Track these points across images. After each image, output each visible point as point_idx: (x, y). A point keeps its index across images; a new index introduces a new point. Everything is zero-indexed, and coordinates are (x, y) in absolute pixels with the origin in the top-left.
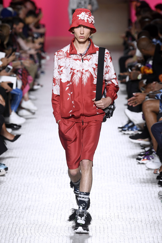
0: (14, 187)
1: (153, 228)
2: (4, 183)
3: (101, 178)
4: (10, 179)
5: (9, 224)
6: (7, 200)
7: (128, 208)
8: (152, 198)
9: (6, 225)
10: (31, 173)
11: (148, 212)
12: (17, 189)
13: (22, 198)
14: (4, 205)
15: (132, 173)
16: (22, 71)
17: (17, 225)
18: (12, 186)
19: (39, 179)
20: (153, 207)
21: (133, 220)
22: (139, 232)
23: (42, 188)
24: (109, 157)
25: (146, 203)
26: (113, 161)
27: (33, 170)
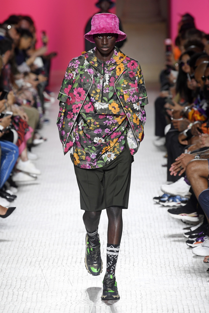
0: (7, 281)
3: (129, 269)
7: (168, 311)
8: (201, 297)
10: (31, 262)
12: (11, 285)
13: (17, 298)
15: (174, 262)
16: (19, 120)
18: (3, 280)
19: (42, 270)
23: (46, 284)
24: (141, 239)
25: (192, 304)
26: (145, 245)
27: (33, 258)
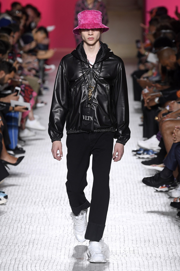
0: (16, 217)
1: (173, 265)
2: (5, 214)
3: (114, 208)
4: (12, 209)
5: (11, 260)
6: (8, 233)
7: (145, 242)
8: (171, 230)
9: (7, 261)
10: (35, 202)
11: (168, 246)
12: (19, 220)
13: (25, 230)
14: (6, 238)
15: (149, 202)
16: (24, 88)
17: (20, 261)
18: (13, 216)
19: (44, 209)
20: (172, 241)
21: (150, 255)
22: (158, 269)
23: (47, 219)
24: (123, 184)
25: (165, 236)
26: (127, 189)
27: (37, 198)
